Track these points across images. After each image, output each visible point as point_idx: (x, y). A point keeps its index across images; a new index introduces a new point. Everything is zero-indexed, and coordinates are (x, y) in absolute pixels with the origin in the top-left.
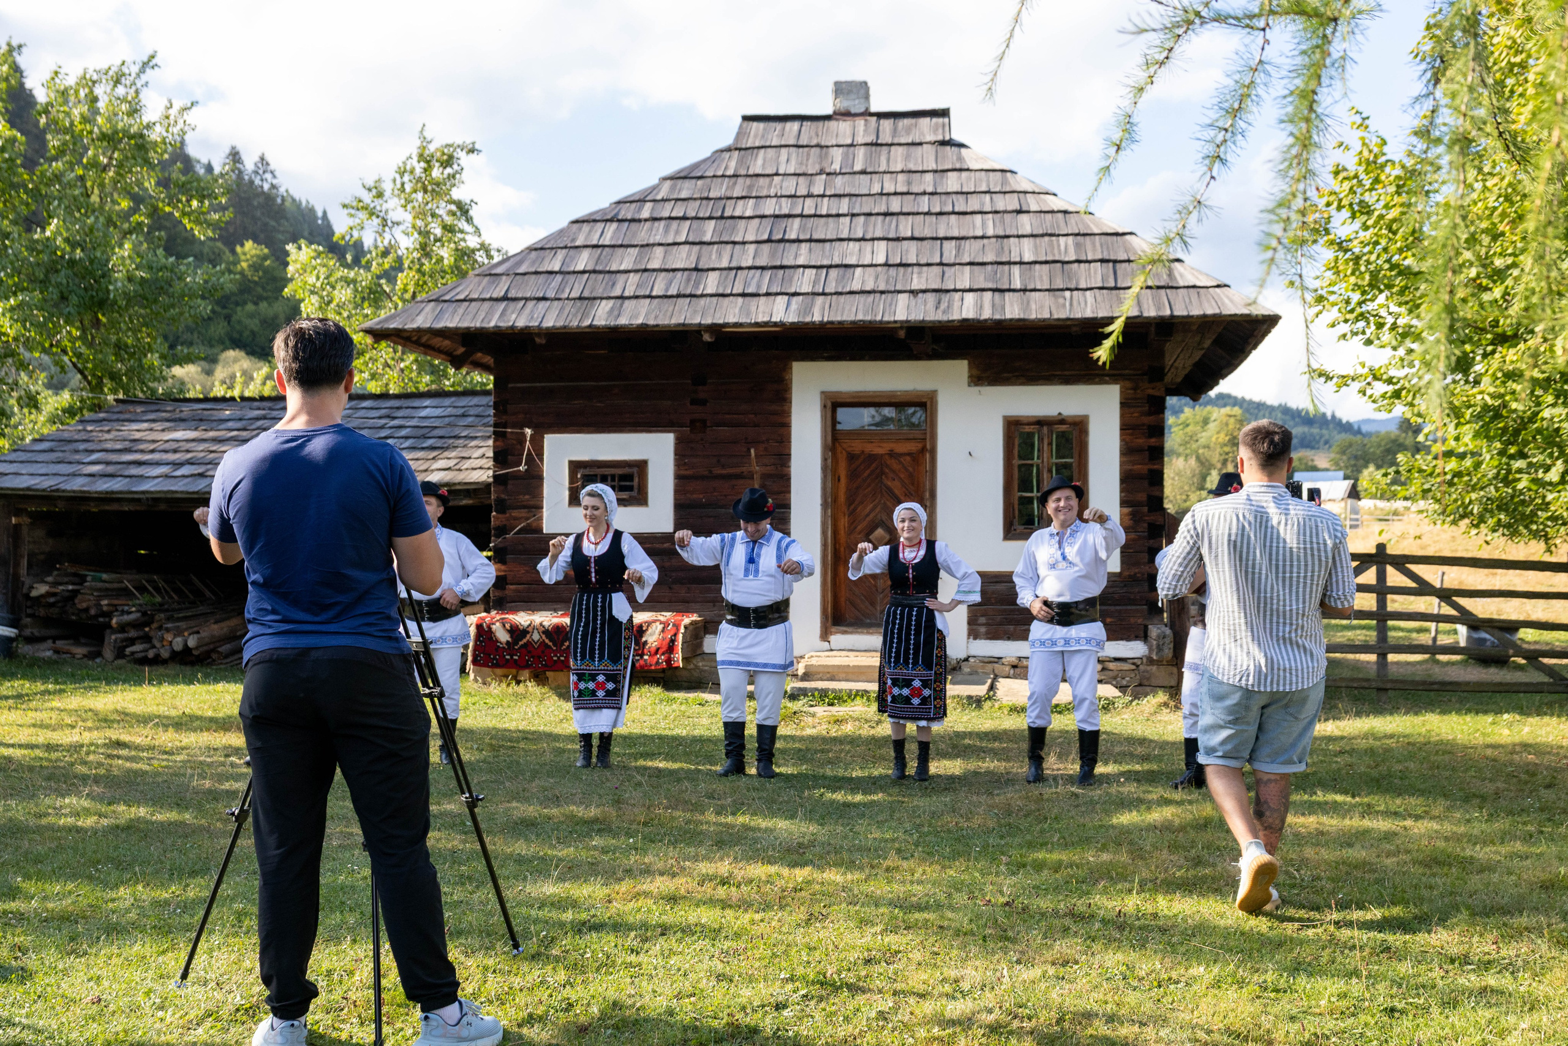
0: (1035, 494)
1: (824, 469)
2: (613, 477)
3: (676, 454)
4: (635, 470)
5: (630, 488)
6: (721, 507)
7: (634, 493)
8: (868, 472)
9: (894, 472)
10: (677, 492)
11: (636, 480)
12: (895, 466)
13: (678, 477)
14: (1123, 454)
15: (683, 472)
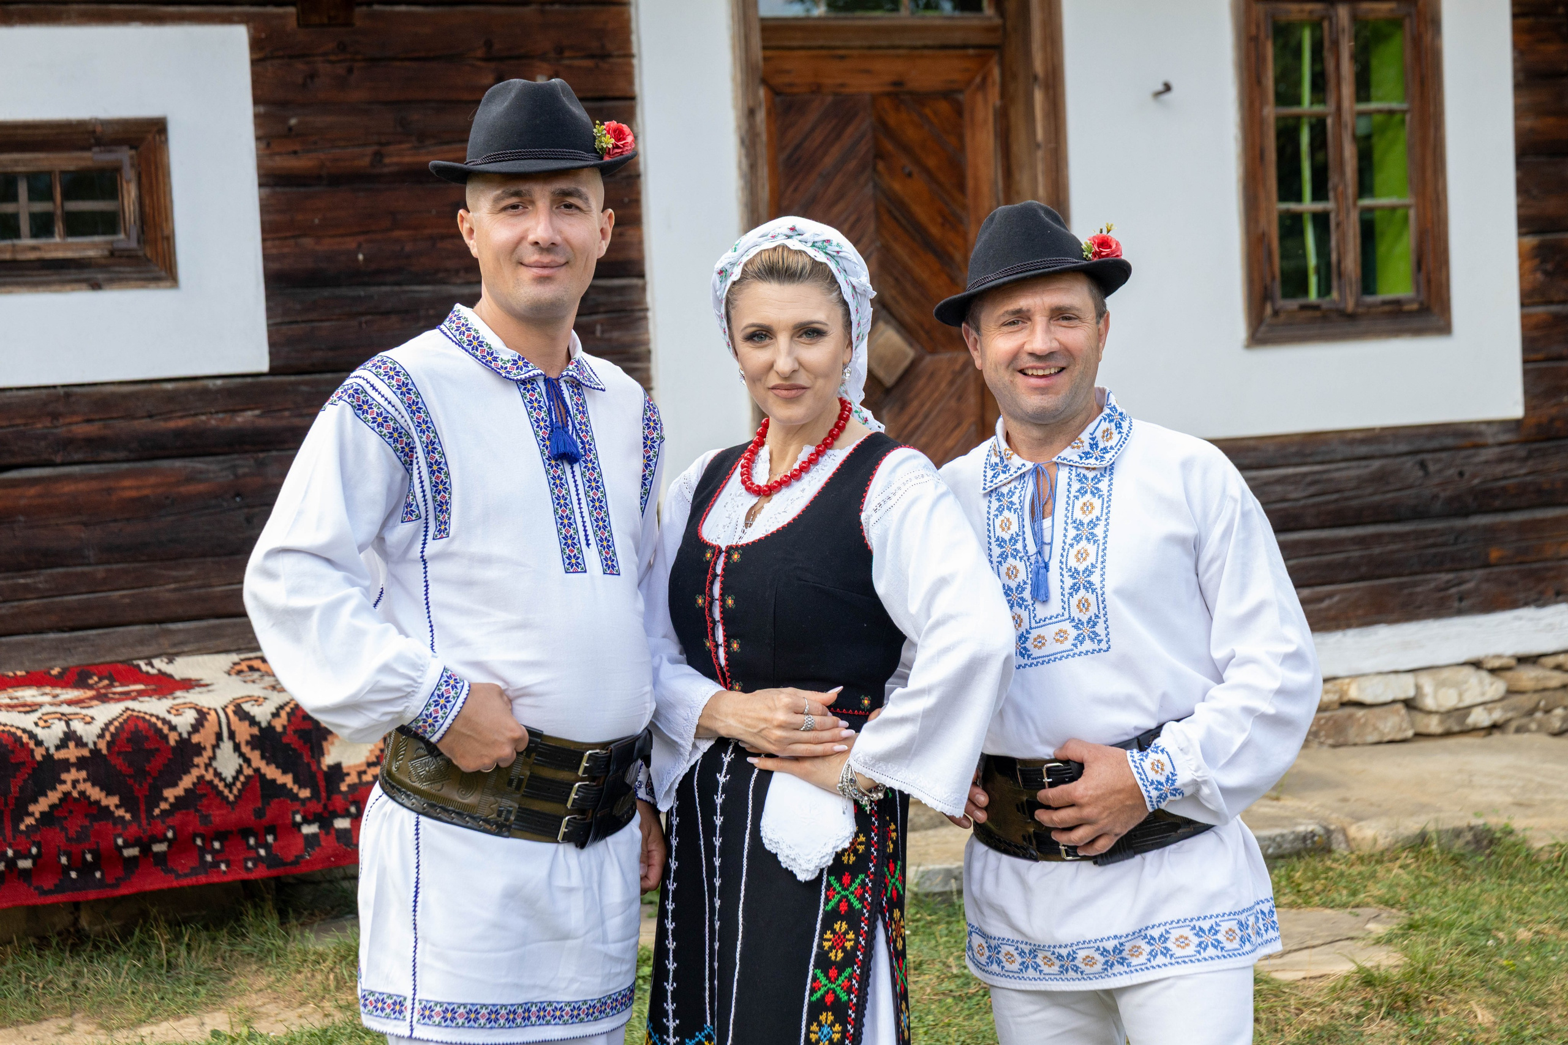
0: (1307, 205)
1: (749, 141)
2: (40, 186)
3: (257, 101)
4: (124, 156)
5: (108, 223)
6: (421, 279)
7: (122, 240)
8: (835, 152)
9: (906, 148)
10: (270, 231)
11: (130, 193)
12: (912, 134)
13: (269, 179)
14: (1519, 87)
15: (284, 163)
